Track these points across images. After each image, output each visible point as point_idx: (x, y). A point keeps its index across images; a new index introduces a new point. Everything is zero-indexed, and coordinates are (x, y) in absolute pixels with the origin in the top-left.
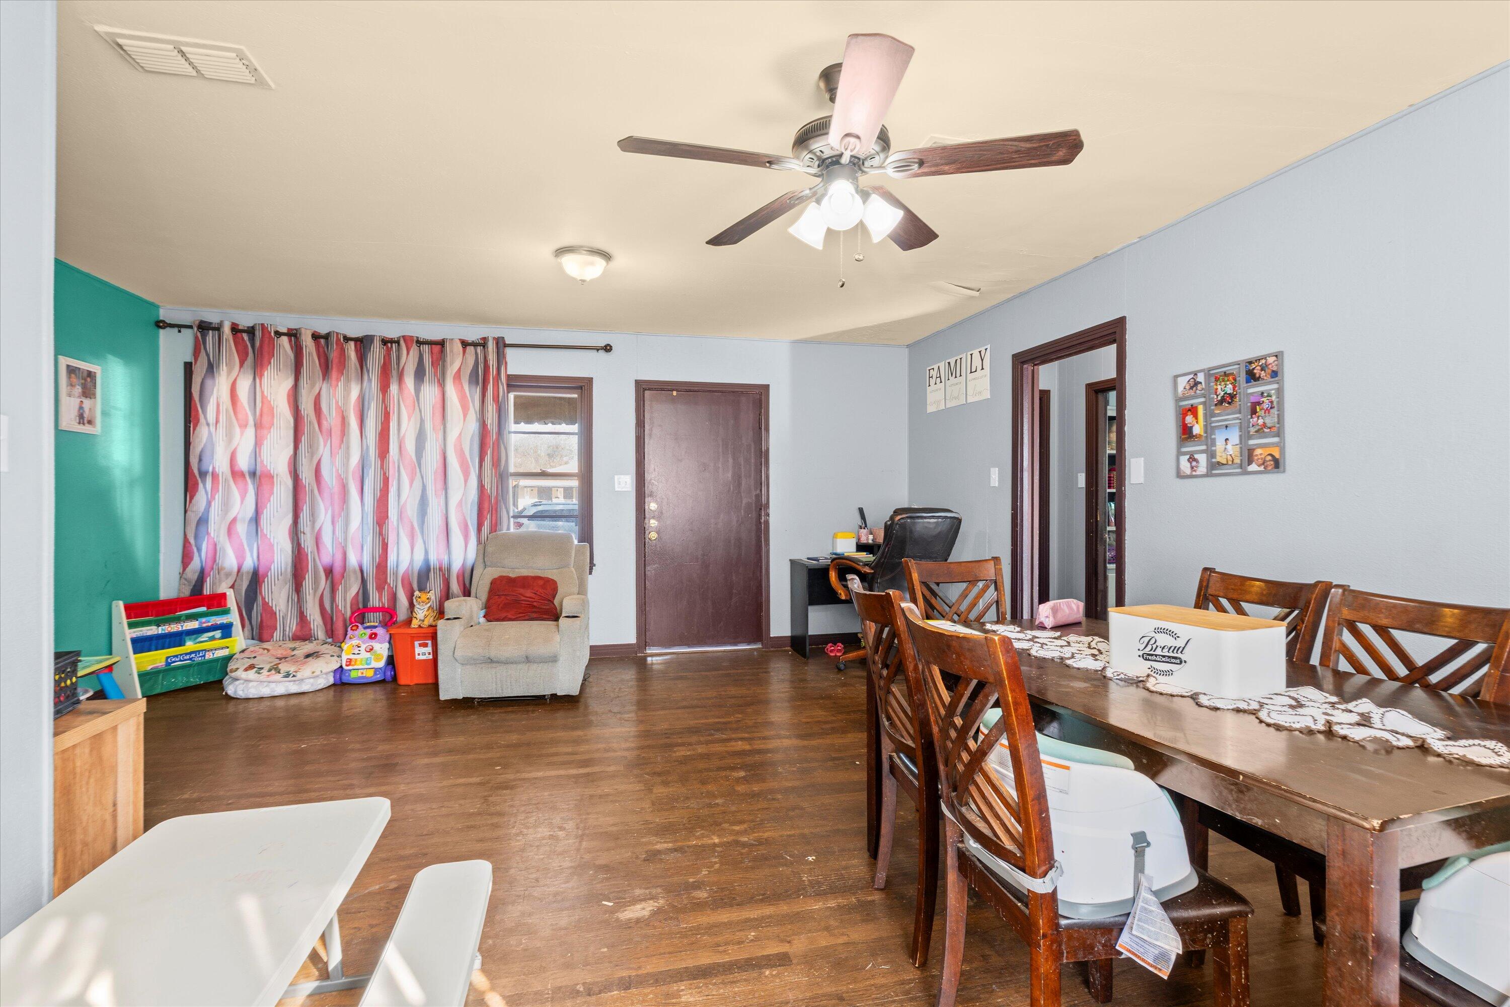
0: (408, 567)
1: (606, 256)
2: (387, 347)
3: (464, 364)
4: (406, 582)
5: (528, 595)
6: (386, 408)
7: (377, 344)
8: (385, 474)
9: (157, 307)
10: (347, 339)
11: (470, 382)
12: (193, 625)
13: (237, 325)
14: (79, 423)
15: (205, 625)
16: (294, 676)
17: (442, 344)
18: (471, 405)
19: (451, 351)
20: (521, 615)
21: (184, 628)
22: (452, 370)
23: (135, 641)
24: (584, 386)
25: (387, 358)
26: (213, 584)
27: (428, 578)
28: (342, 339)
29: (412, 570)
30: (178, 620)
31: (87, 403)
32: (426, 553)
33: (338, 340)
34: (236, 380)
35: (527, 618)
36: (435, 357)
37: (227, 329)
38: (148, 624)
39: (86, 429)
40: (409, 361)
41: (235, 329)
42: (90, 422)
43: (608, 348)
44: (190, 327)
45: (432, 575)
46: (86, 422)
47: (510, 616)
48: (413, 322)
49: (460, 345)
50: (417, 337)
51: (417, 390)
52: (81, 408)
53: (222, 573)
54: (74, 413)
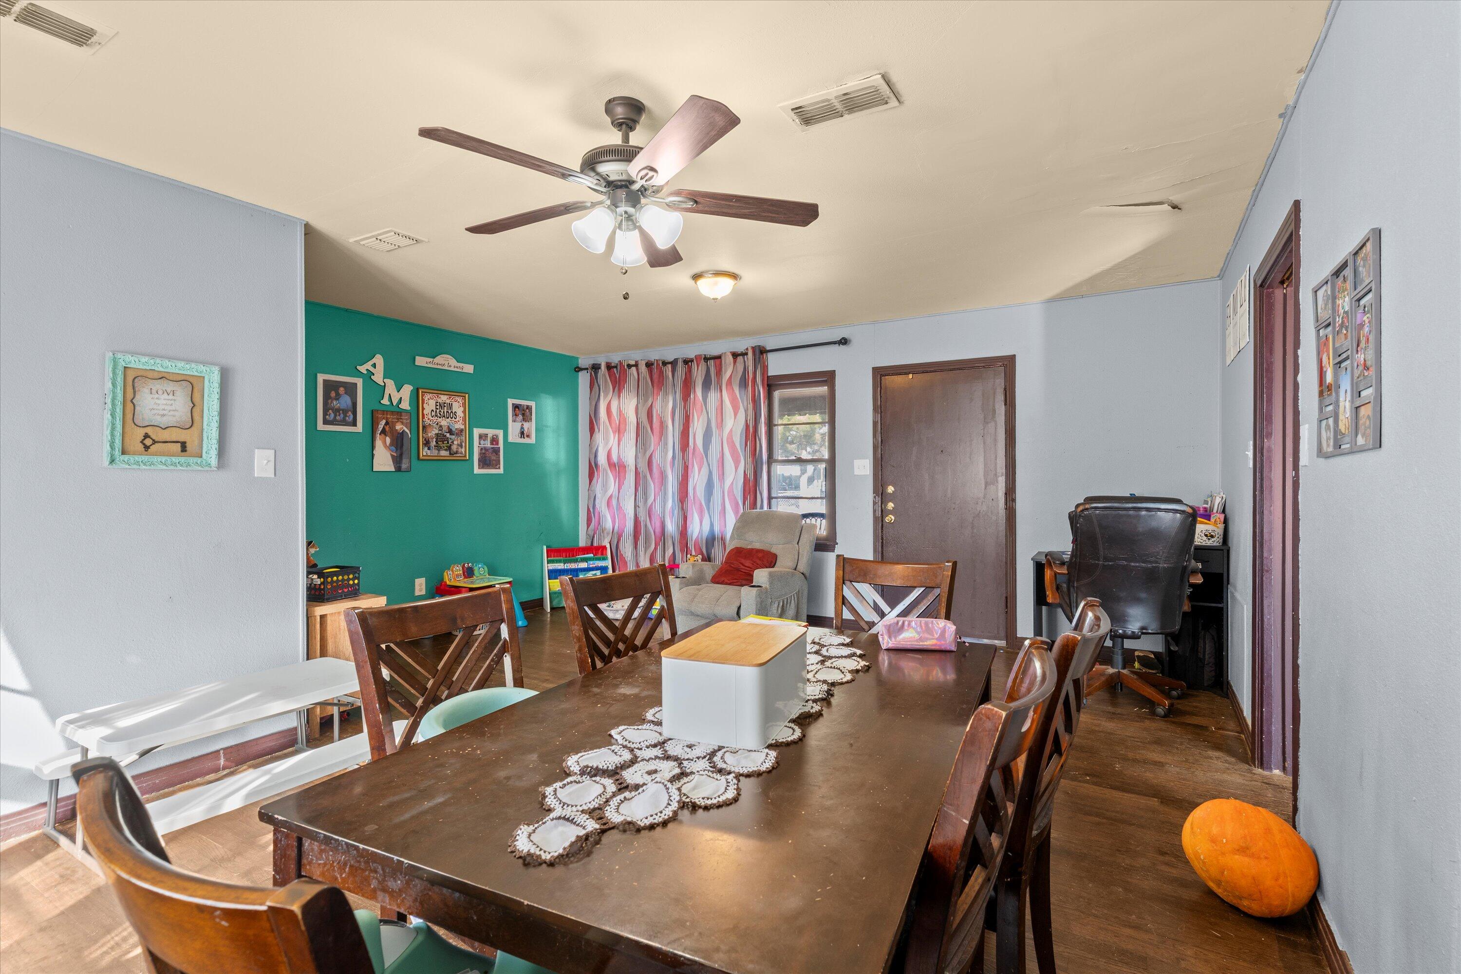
0: (698, 535)
1: (734, 276)
2: (689, 366)
3: (735, 372)
4: (697, 547)
5: (746, 565)
6: (687, 412)
7: (680, 364)
8: (685, 463)
9: (577, 358)
10: (665, 363)
11: (740, 386)
12: (584, 565)
13: (611, 363)
14: (521, 437)
15: (591, 566)
16: (612, 607)
17: (719, 357)
18: (741, 405)
19: (725, 363)
20: (735, 581)
21: (579, 567)
22: (726, 376)
23: (550, 572)
24: (828, 378)
25: (688, 373)
26: (600, 539)
27: (713, 545)
28: (661, 364)
29: (702, 538)
30: (576, 561)
31: (526, 425)
32: (712, 525)
33: (658, 365)
34: (610, 401)
35: (739, 584)
36: (717, 368)
37: (603, 367)
38: (560, 561)
39: (526, 441)
40: (699, 374)
41: (609, 367)
42: (528, 436)
43: (844, 342)
44: (587, 369)
45: (716, 543)
46: (525, 436)
47: (726, 581)
48: (705, 343)
49: (731, 357)
50: (705, 355)
51: (705, 398)
52: (522, 428)
53: (605, 532)
54: (518, 431)
